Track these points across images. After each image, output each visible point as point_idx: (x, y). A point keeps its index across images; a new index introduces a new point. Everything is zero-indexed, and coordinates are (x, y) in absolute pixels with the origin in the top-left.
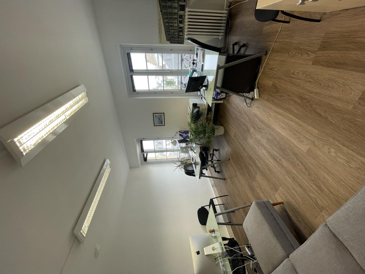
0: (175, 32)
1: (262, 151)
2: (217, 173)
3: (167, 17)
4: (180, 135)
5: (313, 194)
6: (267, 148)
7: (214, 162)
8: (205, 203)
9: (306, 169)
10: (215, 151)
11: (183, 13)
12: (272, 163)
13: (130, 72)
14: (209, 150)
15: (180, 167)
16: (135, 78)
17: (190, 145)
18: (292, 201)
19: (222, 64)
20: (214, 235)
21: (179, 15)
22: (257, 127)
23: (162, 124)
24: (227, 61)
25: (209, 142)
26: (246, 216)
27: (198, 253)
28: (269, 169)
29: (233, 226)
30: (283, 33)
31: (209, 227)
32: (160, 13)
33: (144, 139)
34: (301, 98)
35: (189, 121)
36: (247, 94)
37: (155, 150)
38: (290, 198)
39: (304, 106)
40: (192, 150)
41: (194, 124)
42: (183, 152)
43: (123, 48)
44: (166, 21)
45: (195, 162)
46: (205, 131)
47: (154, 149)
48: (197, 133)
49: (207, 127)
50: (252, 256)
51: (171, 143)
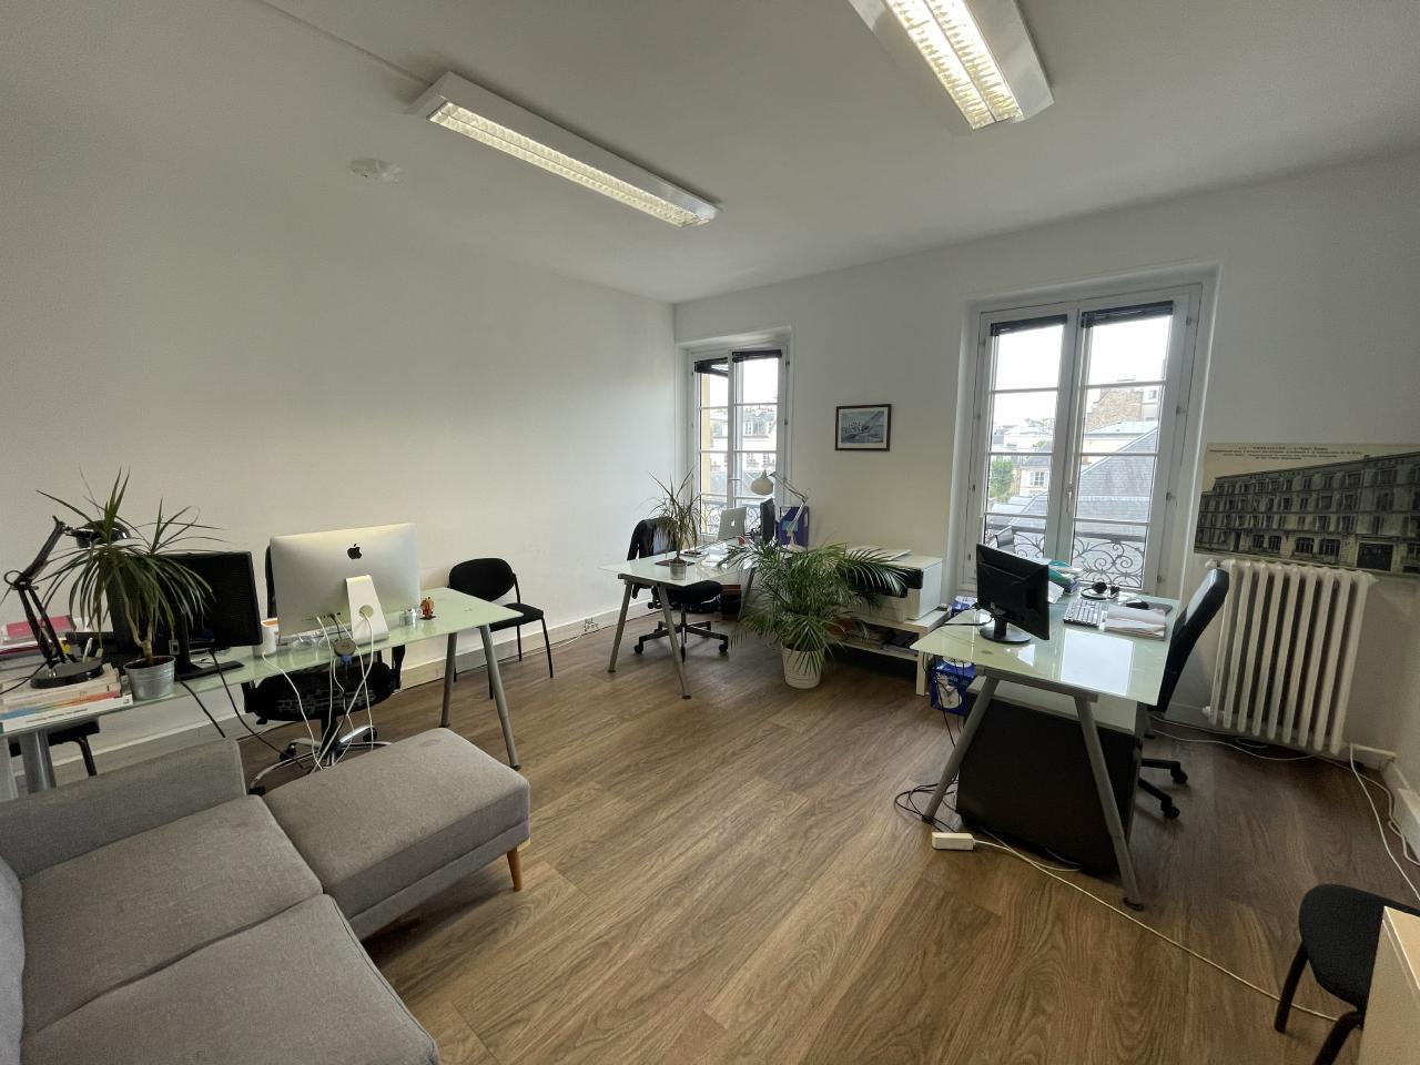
0: (1255, 517)
1: (717, 834)
2: (637, 643)
3: (1335, 484)
4: (794, 510)
5: (546, 1011)
6: (726, 853)
7: (679, 636)
8: (529, 590)
9: (641, 1000)
10: (722, 642)
11: (1349, 560)
12: (669, 865)
13: (1084, 314)
14: (724, 619)
15: (668, 502)
16: (1054, 335)
17: (750, 545)
18: (521, 929)
19: (1099, 714)
20: (414, 614)
21: (1339, 541)
22: (811, 827)
23: (843, 440)
24: (1109, 736)
25: (760, 624)
26: (477, 742)
27: (354, 553)
28: (643, 853)
29: (443, 689)
30: (1226, 992)
31: (442, 600)
32: (1361, 457)
33: (788, 363)
34: (929, 1031)
35: (849, 552)
36: (951, 799)
37: (739, 407)
38: (532, 920)
39: (896, 1035)
40: (732, 553)
41: (837, 568)
42: (726, 517)
43: (1199, 284)
44: (1317, 480)
45: (684, 562)
46: (804, 611)
47: (742, 405)
48: (799, 580)
49: (819, 622)
50: (337, 750)
51: (765, 472)
